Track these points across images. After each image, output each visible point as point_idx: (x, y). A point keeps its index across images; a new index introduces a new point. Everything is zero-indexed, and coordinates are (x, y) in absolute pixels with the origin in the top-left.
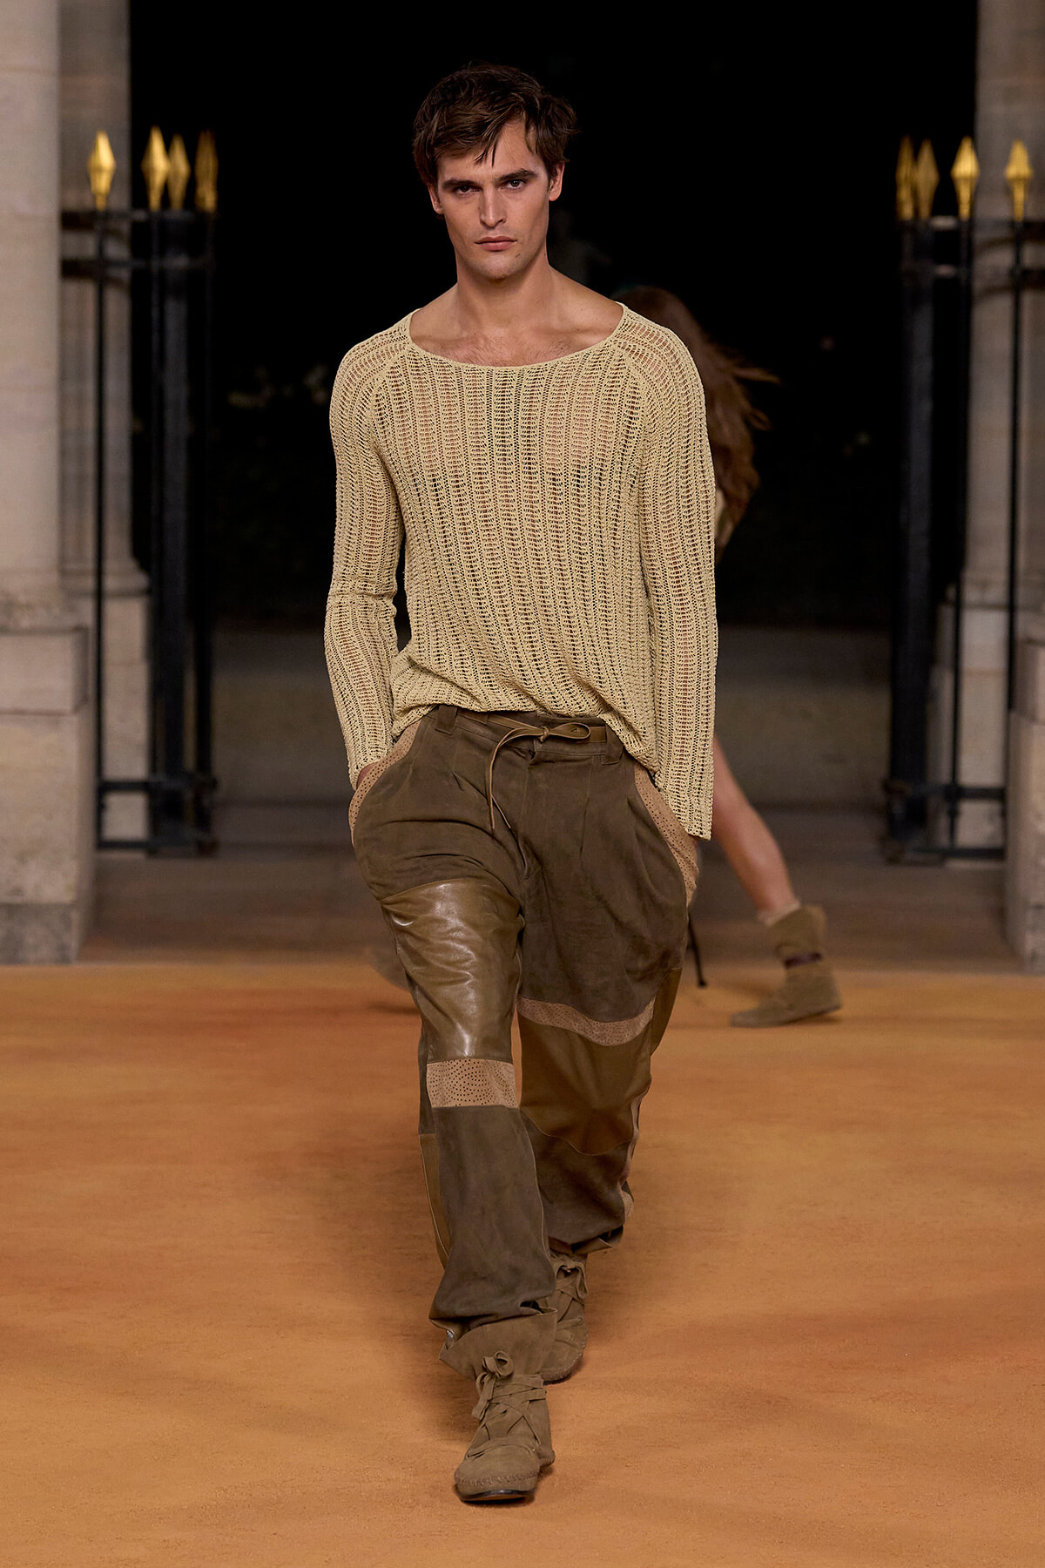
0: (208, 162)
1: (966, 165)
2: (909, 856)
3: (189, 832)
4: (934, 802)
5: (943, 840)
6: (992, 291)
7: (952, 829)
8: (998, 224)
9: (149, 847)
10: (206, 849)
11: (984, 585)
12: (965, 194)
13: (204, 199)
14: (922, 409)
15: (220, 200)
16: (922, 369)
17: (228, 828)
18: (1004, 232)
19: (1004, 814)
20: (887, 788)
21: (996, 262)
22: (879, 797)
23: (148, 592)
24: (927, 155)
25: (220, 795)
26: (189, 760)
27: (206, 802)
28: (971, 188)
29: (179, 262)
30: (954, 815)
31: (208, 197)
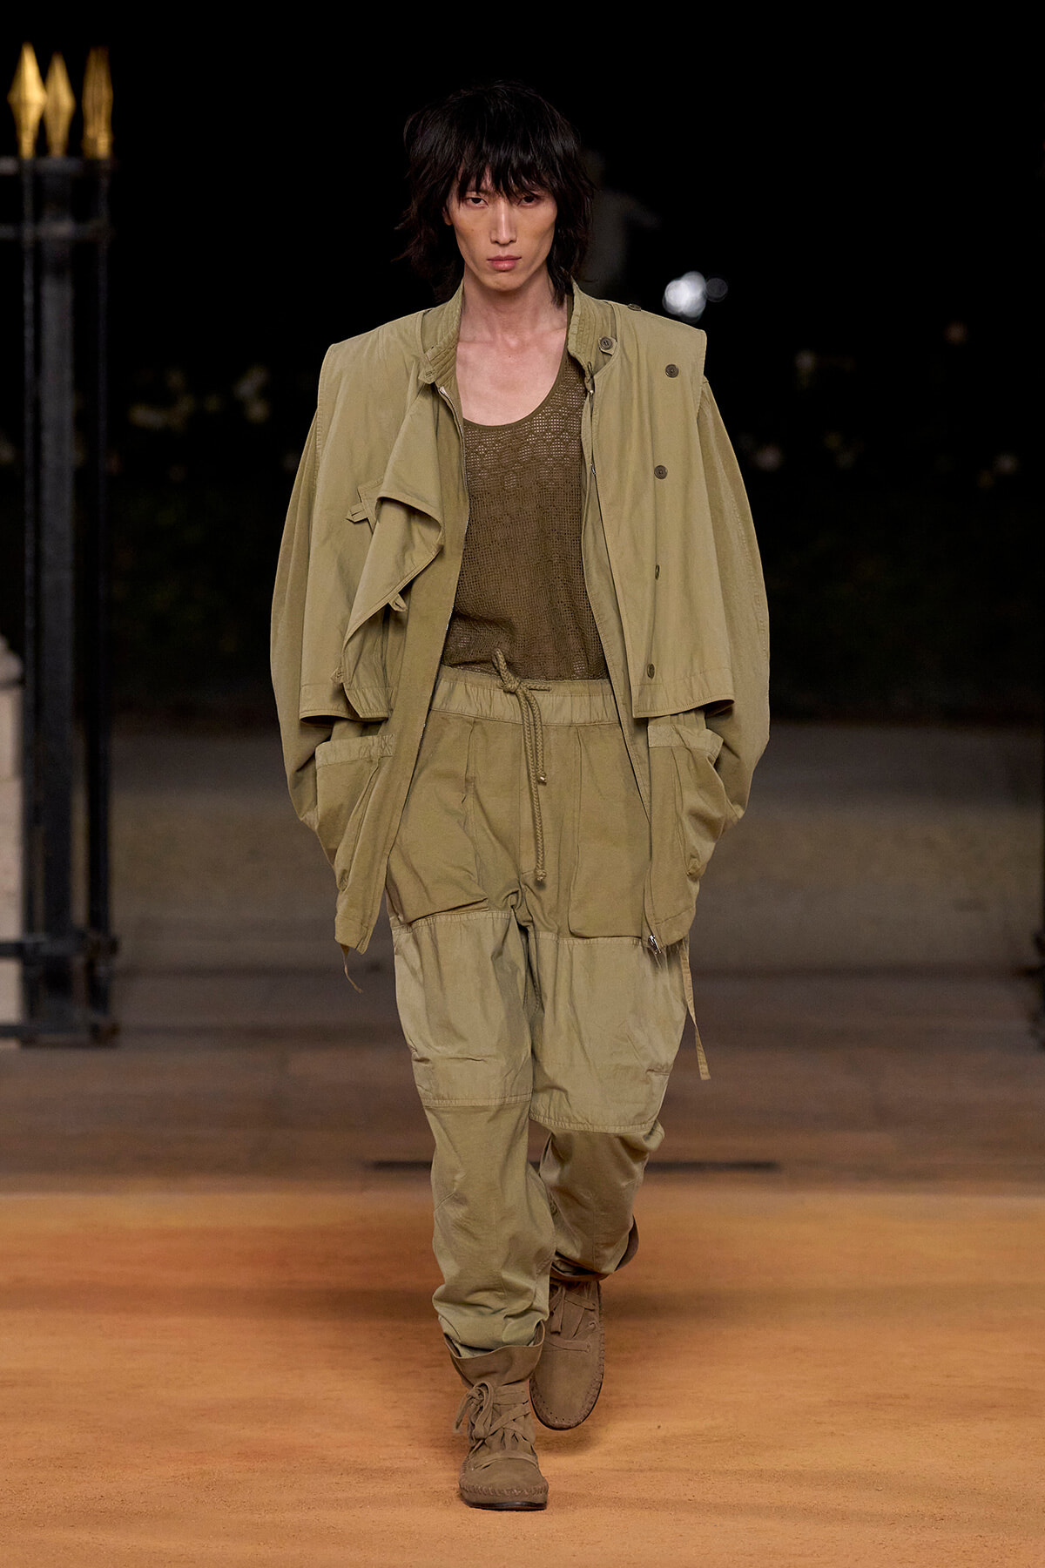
0: (99, 92)
3: (80, 1013)
9: (23, 1034)
10: (103, 1037)
13: (95, 142)
15: (115, 145)
17: (132, 1006)
23: (21, 682)
25: (121, 961)
26: (79, 911)
27: (101, 970)
29: (61, 229)
31: (100, 140)
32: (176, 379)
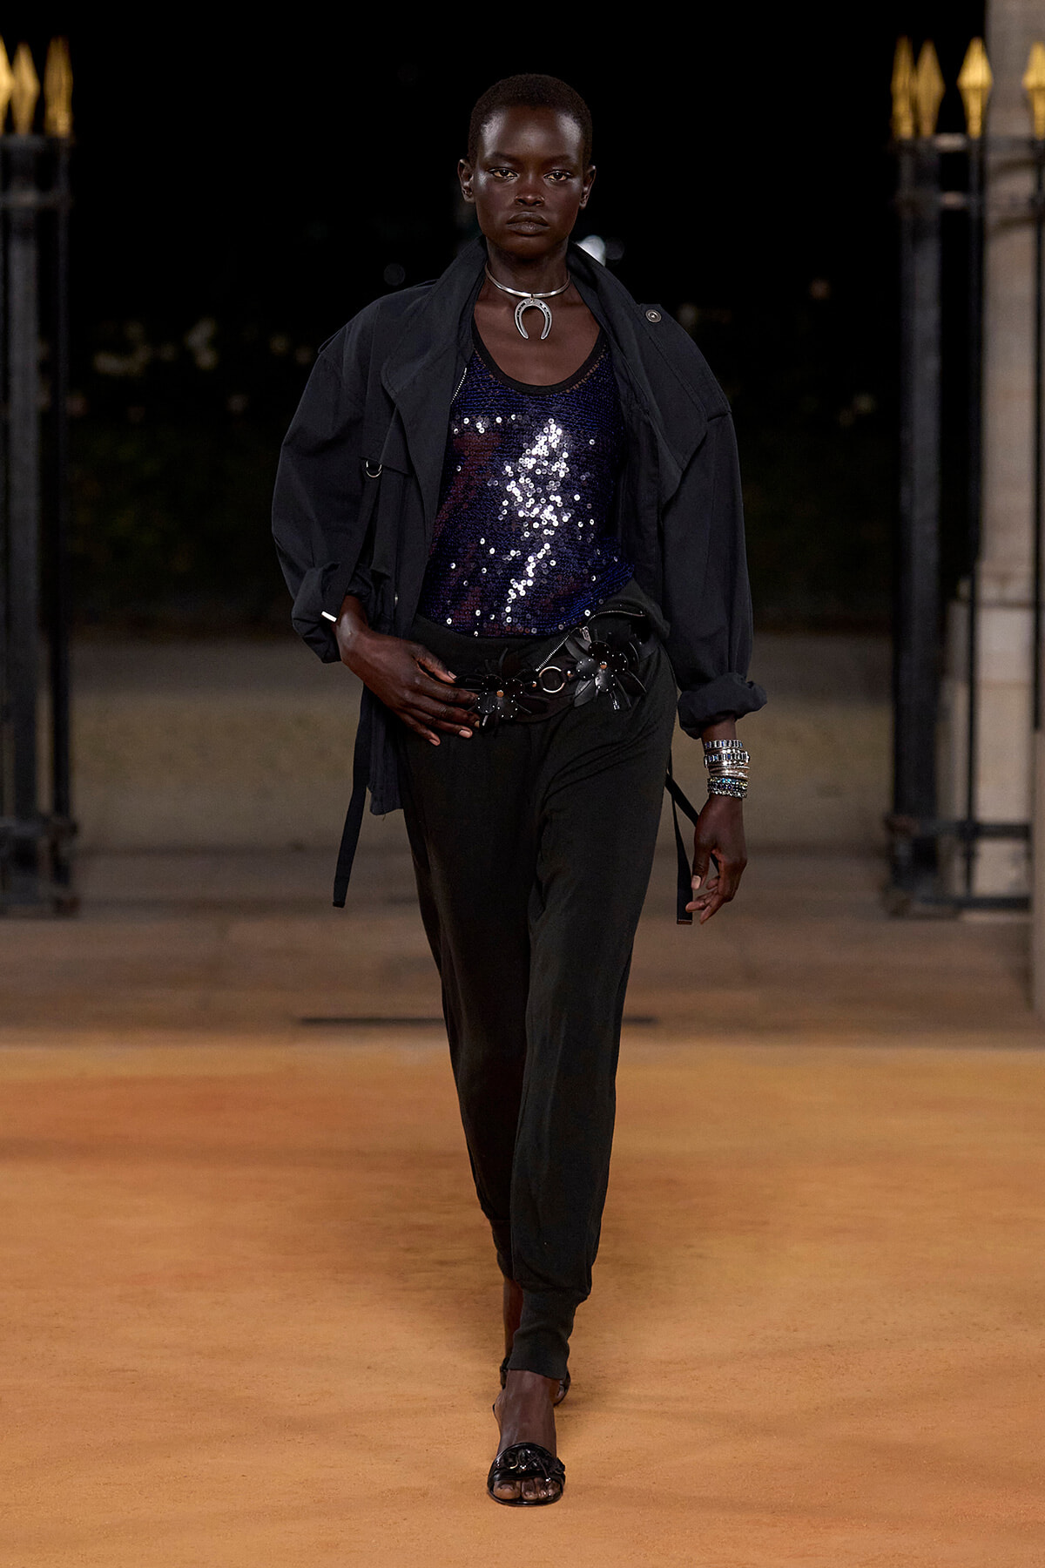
0: (60, 77)
1: (976, 73)
2: (918, 907)
3: (45, 887)
4: (948, 844)
5: (958, 888)
6: (1008, 224)
7: (969, 875)
8: (1015, 142)
10: (66, 908)
11: (1004, 579)
12: (974, 107)
13: (55, 122)
14: (926, 368)
15: (75, 124)
16: (925, 319)
17: (92, 882)
18: (1023, 154)
19: (1029, 856)
20: (890, 826)
21: (1013, 189)
22: (880, 835)
24: (929, 60)
25: (83, 840)
26: (44, 800)
27: (64, 850)
28: (982, 102)
29: (25, 198)
30: (970, 857)
31: (61, 120)
32: (134, 331)
